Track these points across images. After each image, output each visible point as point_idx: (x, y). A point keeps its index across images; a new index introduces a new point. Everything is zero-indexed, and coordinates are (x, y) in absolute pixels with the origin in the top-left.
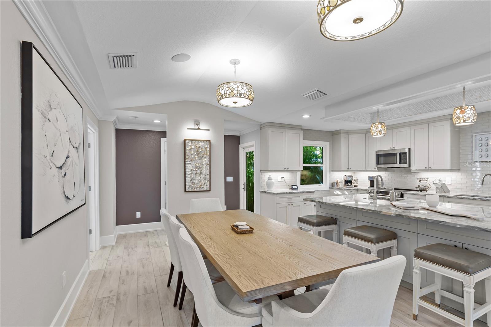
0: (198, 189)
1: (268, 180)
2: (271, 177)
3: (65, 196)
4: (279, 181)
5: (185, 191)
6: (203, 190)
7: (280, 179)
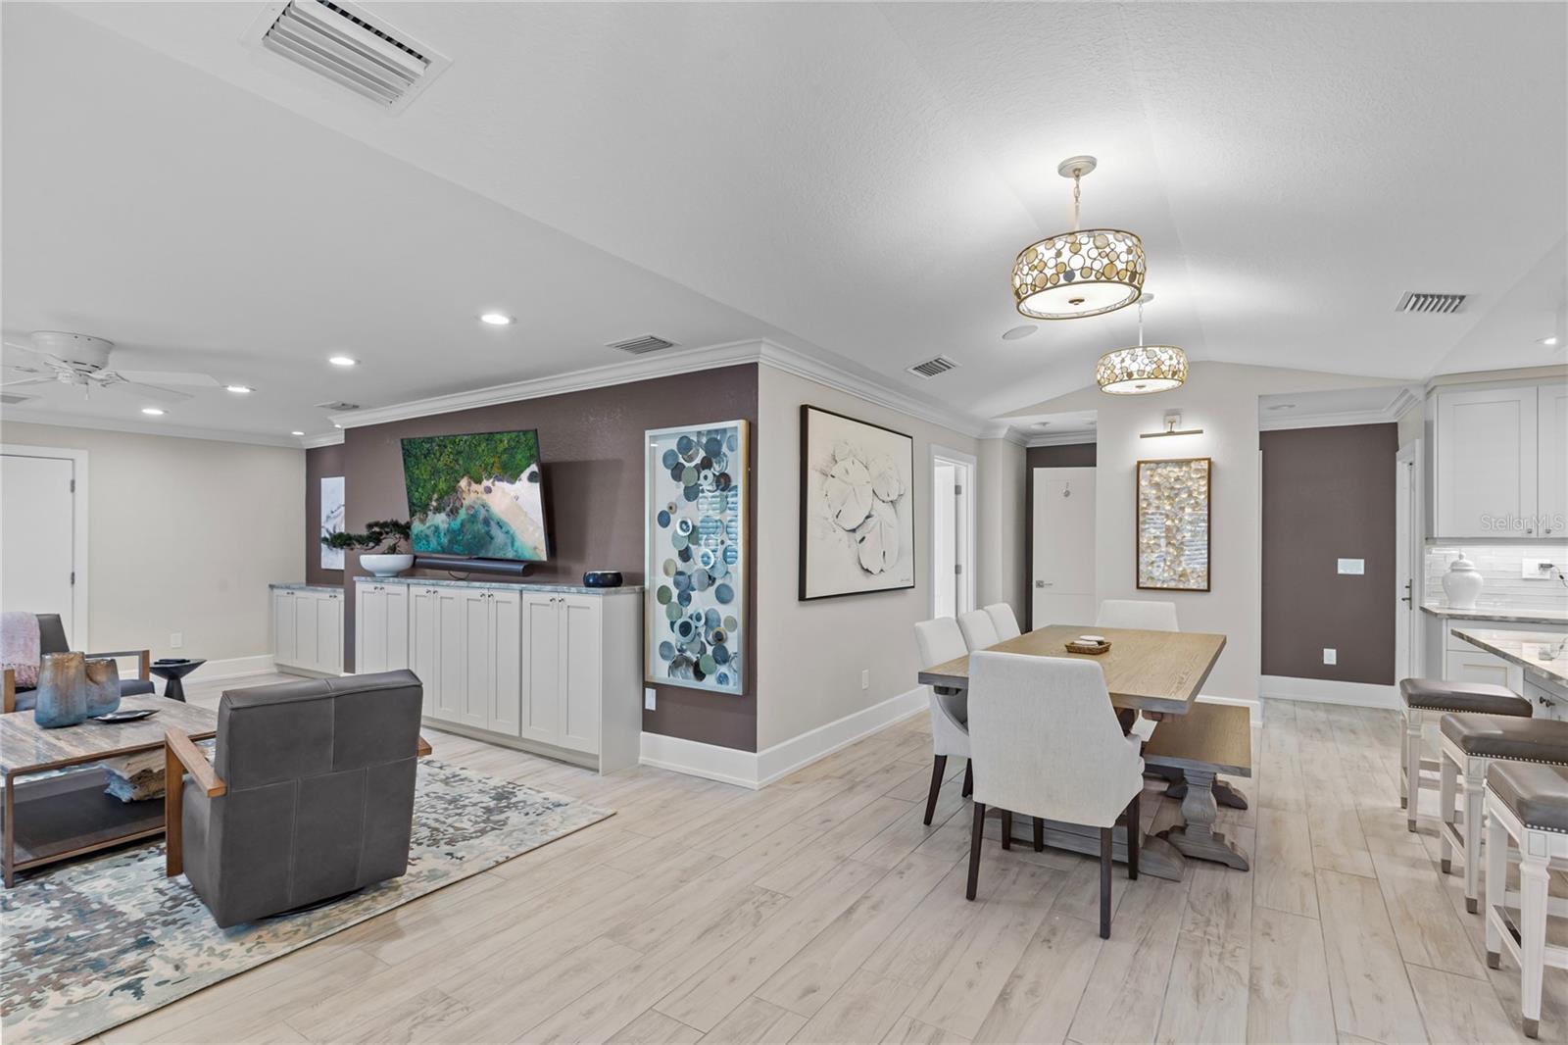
0: (1172, 585)
1: (1453, 570)
2: (1464, 560)
3: (863, 568)
4: (1526, 580)
5: (1138, 587)
6: (1186, 586)
7: (1535, 573)
